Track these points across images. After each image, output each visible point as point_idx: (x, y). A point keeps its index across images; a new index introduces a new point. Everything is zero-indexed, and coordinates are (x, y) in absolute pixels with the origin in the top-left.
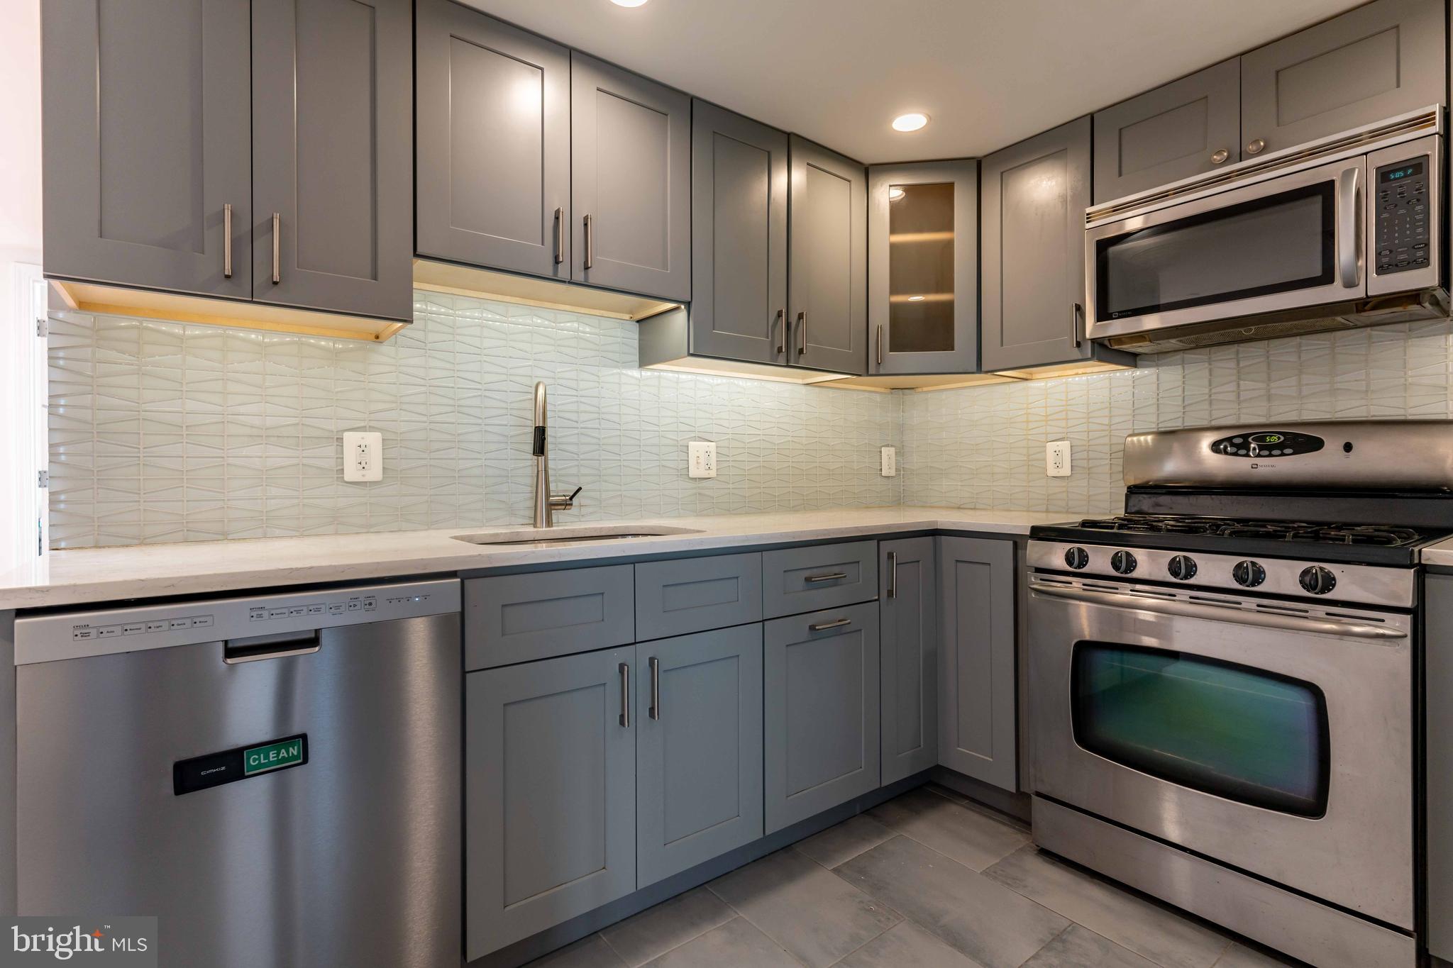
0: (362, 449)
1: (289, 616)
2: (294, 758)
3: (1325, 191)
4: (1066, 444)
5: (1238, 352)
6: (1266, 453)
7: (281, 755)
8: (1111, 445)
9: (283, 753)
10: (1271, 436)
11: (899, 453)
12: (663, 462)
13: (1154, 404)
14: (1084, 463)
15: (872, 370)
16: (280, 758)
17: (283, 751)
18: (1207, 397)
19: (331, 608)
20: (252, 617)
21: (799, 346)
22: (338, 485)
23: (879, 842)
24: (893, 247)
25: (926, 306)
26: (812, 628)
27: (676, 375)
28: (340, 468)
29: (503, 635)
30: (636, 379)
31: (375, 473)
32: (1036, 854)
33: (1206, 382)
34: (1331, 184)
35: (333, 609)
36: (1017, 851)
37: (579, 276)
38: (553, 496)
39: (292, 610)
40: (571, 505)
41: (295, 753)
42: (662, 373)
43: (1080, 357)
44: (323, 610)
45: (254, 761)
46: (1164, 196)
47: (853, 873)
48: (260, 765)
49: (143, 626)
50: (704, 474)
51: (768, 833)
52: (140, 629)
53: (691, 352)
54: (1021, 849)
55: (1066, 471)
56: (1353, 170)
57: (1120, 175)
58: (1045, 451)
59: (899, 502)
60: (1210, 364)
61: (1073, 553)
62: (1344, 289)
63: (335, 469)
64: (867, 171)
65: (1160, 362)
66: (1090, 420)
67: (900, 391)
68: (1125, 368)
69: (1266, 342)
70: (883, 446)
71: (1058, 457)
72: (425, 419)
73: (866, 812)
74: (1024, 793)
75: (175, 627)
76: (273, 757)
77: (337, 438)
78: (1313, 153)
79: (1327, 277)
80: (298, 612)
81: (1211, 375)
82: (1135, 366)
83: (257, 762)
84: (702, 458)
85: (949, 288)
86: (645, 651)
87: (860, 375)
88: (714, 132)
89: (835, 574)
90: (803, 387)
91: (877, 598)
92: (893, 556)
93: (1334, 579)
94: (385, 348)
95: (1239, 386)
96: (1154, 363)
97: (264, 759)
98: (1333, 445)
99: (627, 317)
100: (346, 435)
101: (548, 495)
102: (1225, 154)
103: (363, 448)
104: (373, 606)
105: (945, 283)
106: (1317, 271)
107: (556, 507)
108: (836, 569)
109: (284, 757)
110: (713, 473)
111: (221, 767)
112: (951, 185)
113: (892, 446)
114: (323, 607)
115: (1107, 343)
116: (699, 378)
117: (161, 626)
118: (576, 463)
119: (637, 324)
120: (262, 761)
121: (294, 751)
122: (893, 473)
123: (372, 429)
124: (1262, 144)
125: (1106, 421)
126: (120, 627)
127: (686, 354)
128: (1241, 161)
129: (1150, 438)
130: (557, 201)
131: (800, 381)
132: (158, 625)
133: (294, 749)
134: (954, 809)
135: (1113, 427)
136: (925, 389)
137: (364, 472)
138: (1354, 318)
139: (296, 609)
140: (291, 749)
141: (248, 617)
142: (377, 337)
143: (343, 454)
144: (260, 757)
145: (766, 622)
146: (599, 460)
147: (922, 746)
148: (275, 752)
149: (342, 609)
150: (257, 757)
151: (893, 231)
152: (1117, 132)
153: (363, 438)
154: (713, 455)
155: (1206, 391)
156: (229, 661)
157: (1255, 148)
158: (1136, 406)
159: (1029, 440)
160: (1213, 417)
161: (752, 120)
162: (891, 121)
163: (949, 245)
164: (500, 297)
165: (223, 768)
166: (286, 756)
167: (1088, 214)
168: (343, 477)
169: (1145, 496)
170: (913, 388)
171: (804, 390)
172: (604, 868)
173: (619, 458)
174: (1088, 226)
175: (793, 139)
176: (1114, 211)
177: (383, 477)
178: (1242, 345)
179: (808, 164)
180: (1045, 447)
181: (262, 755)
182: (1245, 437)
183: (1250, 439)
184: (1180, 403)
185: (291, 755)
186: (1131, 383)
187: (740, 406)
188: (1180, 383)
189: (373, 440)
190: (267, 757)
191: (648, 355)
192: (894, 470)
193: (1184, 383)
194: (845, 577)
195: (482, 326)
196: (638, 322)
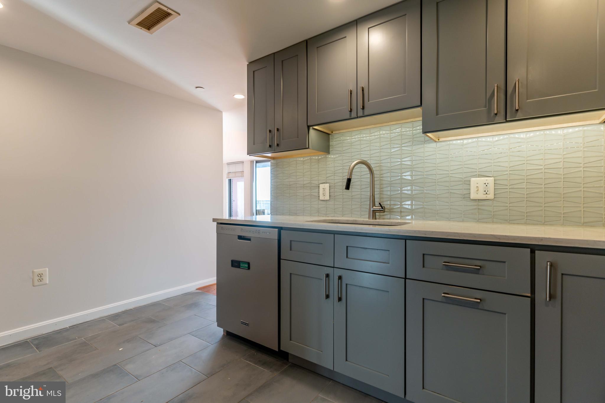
0: (324, 189)
12: (450, 190)
22: (318, 201)
27: (462, 141)
28: (319, 196)
31: (327, 197)
37: (360, 113)
40: (382, 211)
42: (451, 142)
44: (251, 232)
50: (483, 197)
63: (317, 196)
72: (341, 178)
80: (247, 231)
84: (481, 187)
100: (320, 185)
104: (260, 233)
107: (376, 211)
116: (480, 139)
123: (326, 183)
137: (324, 197)
143: (319, 191)
145: (407, 280)
149: (254, 232)
153: (324, 186)
154: (491, 185)
164: (366, 127)
177: (330, 199)
189: (327, 186)
195: (360, 140)
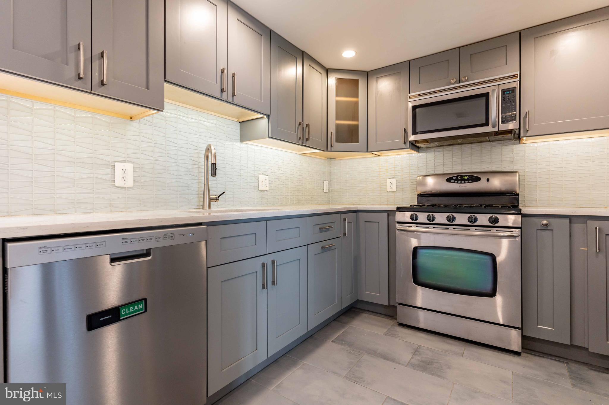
1: (139, 242)
2: (141, 309)
3: (486, 95)
4: (395, 179)
5: (452, 148)
6: (463, 182)
7: (135, 309)
8: (410, 180)
9: (136, 308)
10: (465, 176)
11: (330, 184)
12: (249, 183)
13: (424, 166)
14: (401, 187)
15: (329, 149)
16: (135, 310)
17: (136, 306)
18: (442, 163)
19: (156, 239)
20: (123, 242)
21: (307, 137)
22: (112, 188)
23: (343, 330)
24: (337, 102)
25: (349, 126)
26: (323, 248)
27: (254, 147)
28: (114, 180)
29: (221, 251)
30: (239, 147)
31: (130, 183)
32: (398, 326)
33: (442, 158)
34: (488, 93)
35: (157, 239)
36: (392, 326)
37: (230, 99)
38: (211, 196)
39: (140, 239)
40: (218, 200)
41: (141, 307)
42: (249, 146)
43: (405, 147)
44: (153, 240)
45: (123, 312)
46: (435, 92)
47: (340, 341)
48: (126, 314)
49: (73, 247)
50: (264, 189)
51: (309, 331)
52: (71, 248)
53: (270, 136)
54: (393, 325)
55: (394, 189)
56: (495, 89)
57: (419, 84)
58: (387, 182)
59: (329, 202)
60: (443, 152)
61: (414, 215)
62: (492, 128)
63: (111, 180)
64: (328, 71)
65: (427, 151)
66: (403, 171)
67: (330, 159)
68: (415, 152)
69: (461, 145)
70: (324, 180)
71: (391, 185)
72: (152, 158)
73: (334, 320)
74: (391, 305)
75: (88, 247)
76: (132, 310)
77: (112, 165)
78: (483, 83)
79: (487, 124)
80: (143, 240)
81: (444, 156)
82: (419, 152)
83: (125, 312)
84: (264, 182)
85: (357, 120)
86: (270, 258)
87: (324, 151)
88: (278, 46)
89: (328, 227)
90: (298, 155)
91: (340, 236)
92: (346, 220)
93: (499, 219)
94: (134, 124)
95: (452, 160)
96: (425, 151)
97: (128, 311)
98: (483, 179)
99: (236, 120)
100: (116, 164)
101: (209, 195)
102: (455, 80)
103: (124, 170)
104: (173, 238)
105: (355, 117)
106: (484, 122)
107: (213, 201)
108: (328, 225)
109: (136, 309)
110: (267, 189)
111: (109, 316)
112: (358, 80)
113: (327, 181)
114: (153, 238)
115: (414, 143)
116: (262, 149)
117: (81, 247)
118: (216, 182)
119: (240, 124)
120: (127, 312)
121: (140, 306)
122: (327, 191)
123: (129, 162)
124: (466, 78)
125: (408, 172)
126: (62, 247)
127: (268, 137)
128: (459, 83)
129: (421, 177)
130: (222, 65)
131: (298, 153)
132: (80, 247)
133: (141, 305)
134: (365, 315)
135: (411, 174)
136: (340, 159)
137: (125, 182)
138: (492, 138)
139: (142, 239)
140: (139, 306)
141: (121, 243)
142: (131, 118)
143: (115, 173)
144: (126, 310)
145: (309, 246)
146: (225, 181)
147: (353, 292)
148: (133, 307)
149: (161, 239)
150: (125, 310)
151: (337, 95)
152: (419, 68)
153: (124, 166)
154: (268, 181)
155: (442, 161)
156: (113, 264)
157: (464, 79)
158: (419, 166)
159: (380, 178)
160: (444, 170)
161: (291, 44)
162: (342, 53)
163: (357, 103)
164: (185, 105)
165: (110, 316)
166: (137, 309)
167: (409, 96)
168: (115, 184)
169: (424, 197)
170: (335, 158)
171: (299, 156)
172: (256, 350)
173: (233, 181)
174: (409, 100)
175: (305, 54)
176: (418, 96)
177: (134, 185)
178: (453, 146)
179: (309, 65)
180: (387, 181)
181: (127, 309)
182: (457, 177)
183: (458, 178)
184: (434, 165)
185: (139, 308)
186: (417, 158)
187: (277, 161)
188: (434, 158)
189: (129, 167)
190: (129, 310)
191: (244, 137)
192: (328, 190)
193: (435, 158)
194: (332, 227)
195: (177, 118)
196: (240, 122)
